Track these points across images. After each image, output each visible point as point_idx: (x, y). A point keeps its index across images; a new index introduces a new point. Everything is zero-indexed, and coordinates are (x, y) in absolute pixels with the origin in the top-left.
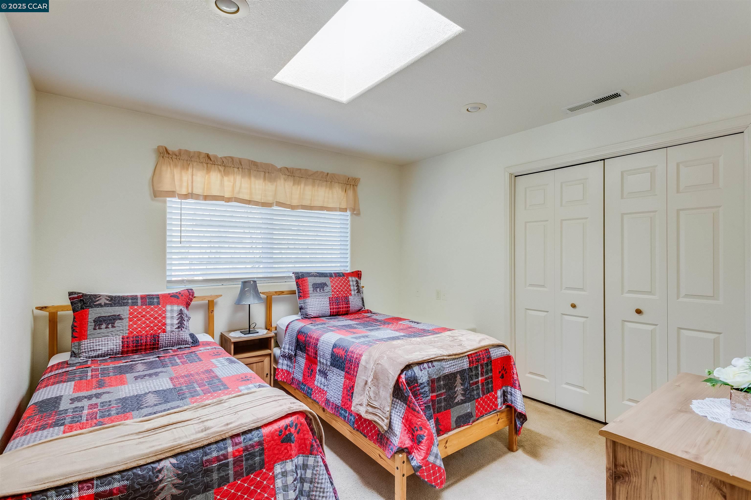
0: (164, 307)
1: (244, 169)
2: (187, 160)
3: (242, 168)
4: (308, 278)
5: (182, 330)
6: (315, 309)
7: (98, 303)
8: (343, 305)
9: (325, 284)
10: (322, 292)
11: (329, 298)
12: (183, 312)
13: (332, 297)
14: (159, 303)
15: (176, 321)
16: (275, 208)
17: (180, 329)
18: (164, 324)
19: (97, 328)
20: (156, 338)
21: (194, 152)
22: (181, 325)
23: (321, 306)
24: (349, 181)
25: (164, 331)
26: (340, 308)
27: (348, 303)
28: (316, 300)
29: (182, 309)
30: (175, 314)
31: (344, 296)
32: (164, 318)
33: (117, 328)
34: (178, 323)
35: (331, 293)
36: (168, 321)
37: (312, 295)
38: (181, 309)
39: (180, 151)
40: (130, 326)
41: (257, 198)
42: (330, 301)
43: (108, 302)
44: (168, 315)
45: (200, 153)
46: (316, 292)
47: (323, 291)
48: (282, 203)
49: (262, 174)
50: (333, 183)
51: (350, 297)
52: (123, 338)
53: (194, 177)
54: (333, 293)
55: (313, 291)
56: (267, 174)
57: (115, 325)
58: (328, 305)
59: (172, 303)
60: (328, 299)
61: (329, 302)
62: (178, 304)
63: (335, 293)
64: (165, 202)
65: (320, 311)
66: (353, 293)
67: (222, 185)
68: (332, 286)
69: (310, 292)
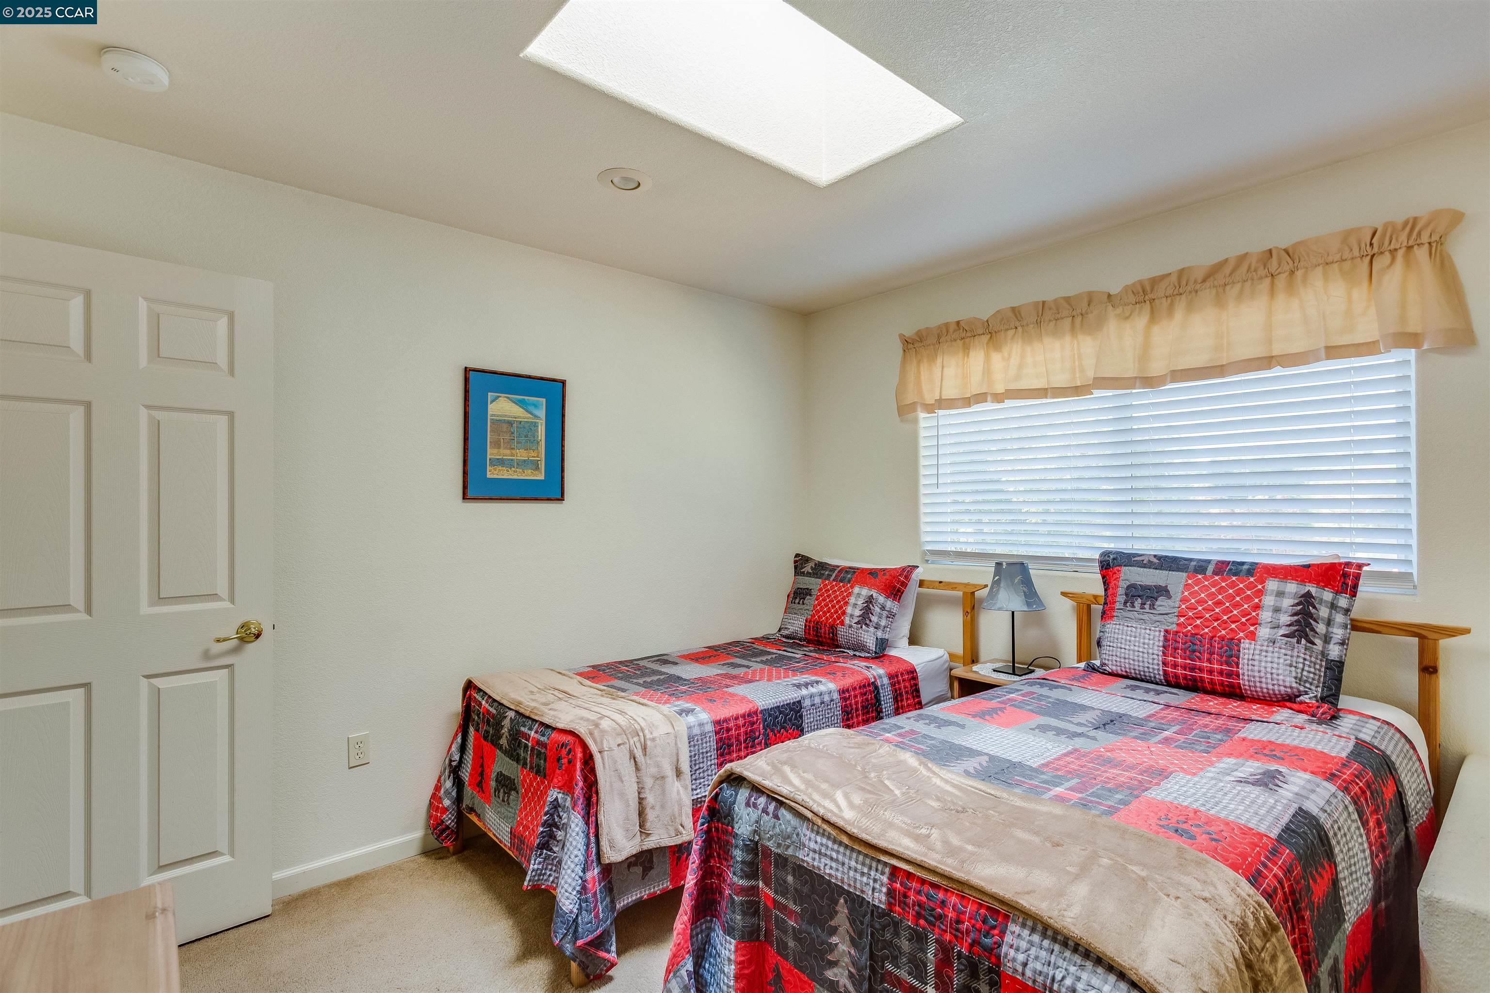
0: (852, 587)
1: (1027, 325)
2: (934, 345)
3: (1022, 326)
4: (1124, 569)
5: (861, 627)
6: (1118, 654)
7: (803, 570)
8: (1209, 661)
9: (1163, 591)
10: (1147, 610)
11: (1166, 631)
12: (874, 601)
13: (1177, 632)
14: (849, 581)
15: (857, 612)
16: (1097, 393)
17: (859, 626)
18: (844, 613)
19: (801, 602)
20: (833, 629)
21: (939, 327)
22: (865, 618)
23: (1136, 648)
24: (1375, 241)
25: (842, 623)
26: (1201, 670)
27: (1232, 657)
28: (1125, 628)
29: (874, 595)
30: (860, 602)
31: (1222, 638)
32: (846, 603)
33: (805, 607)
34: (860, 616)
35: (1175, 619)
36: (849, 610)
37: (1119, 614)
38: (872, 596)
39: (919, 333)
40: (815, 606)
41: (1060, 380)
42: (1166, 639)
43: (810, 571)
44: (852, 600)
45: (947, 325)
46: (1129, 608)
47: (1152, 607)
48: (1112, 379)
49: (1067, 322)
50: (1299, 274)
51: (1245, 644)
52: (806, 621)
53: (945, 369)
54: (1182, 619)
55: (1125, 603)
56: (1078, 320)
57: (805, 601)
58: (1158, 650)
59: (863, 584)
60: (1162, 634)
61: (1161, 644)
62: (871, 586)
63: (1190, 621)
64: (916, 421)
65: (1132, 662)
66: (1264, 632)
67: (987, 371)
68: (1184, 600)
69: (1118, 606)
